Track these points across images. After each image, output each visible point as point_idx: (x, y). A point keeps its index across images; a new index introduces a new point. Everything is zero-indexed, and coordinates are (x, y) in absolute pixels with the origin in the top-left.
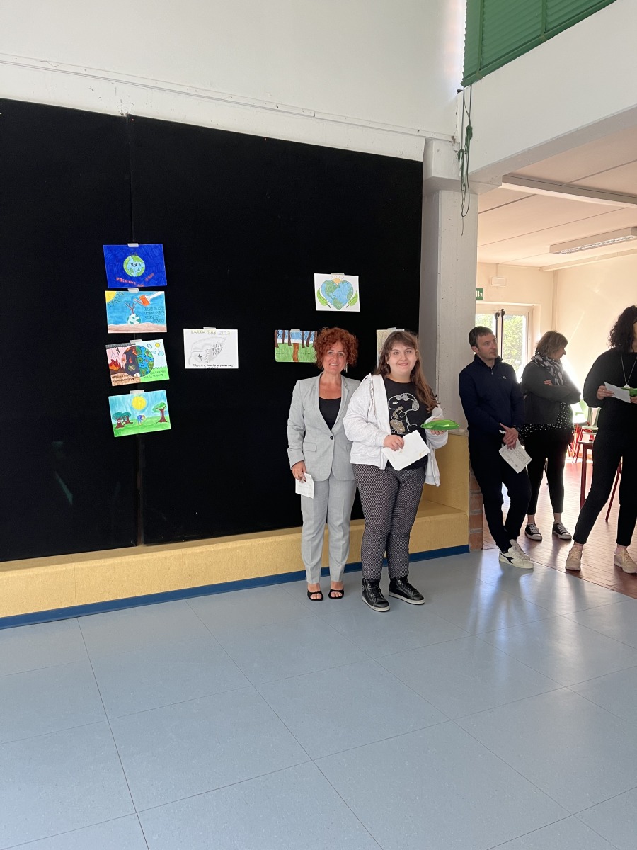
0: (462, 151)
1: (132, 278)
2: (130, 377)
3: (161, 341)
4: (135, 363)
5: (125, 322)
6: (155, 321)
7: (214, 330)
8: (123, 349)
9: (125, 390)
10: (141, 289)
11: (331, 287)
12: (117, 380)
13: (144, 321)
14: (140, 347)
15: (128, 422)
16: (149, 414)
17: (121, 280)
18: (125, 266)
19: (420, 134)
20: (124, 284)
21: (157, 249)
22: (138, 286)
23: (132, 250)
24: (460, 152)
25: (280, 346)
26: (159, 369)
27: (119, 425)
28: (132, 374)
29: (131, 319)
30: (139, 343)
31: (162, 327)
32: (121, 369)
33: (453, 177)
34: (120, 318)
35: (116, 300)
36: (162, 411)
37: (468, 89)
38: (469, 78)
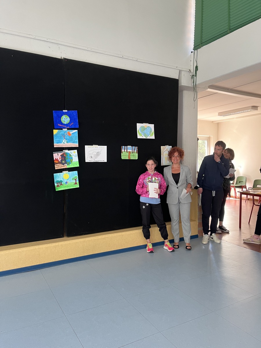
0: (193, 75)
1: (64, 125)
2: (63, 166)
3: (76, 151)
4: (65, 160)
5: (61, 143)
6: (73, 142)
7: (97, 146)
8: (60, 154)
9: (60, 171)
11: (143, 129)
12: (57, 167)
13: (69, 142)
14: (67, 153)
15: (61, 184)
16: (70, 181)
17: (60, 125)
18: (61, 119)
19: (177, 68)
20: (61, 127)
21: (75, 113)
22: (67, 128)
23: (65, 113)
24: (192, 76)
25: (123, 153)
26: (75, 162)
27: (58, 186)
28: (63, 164)
29: (63, 141)
30: (67, 151)
31: (77, 145)
32: (59, 162)
33: (190, 86)
34: (59, 141)
35: (58, 133)
36: (76, 180)
37: (196, 51)
38: (196, 47)
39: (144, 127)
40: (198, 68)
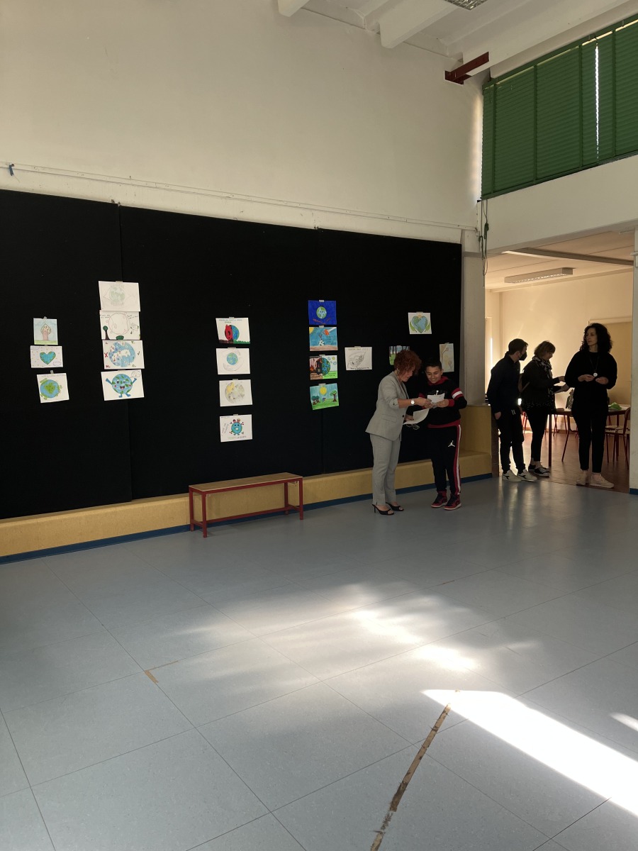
1: (321, 320)
2: (319, 376)
3: (335, 356)
4: (321, 368)
5: (318, 345)
6: (332, 344)
7: (360, 348)
8: (316, 359)
9: (317, 383)
10: (325, 326)
11: (417, 320)
13: (327, 344)
14: (324, 359)
15: (318, 402)
16: (328, 397)
17: (316, 321)
18: (317, 313)
19: (460, 227)
21: (333, 304)
22: (323, 324)
23: (321, 304)
24: (480, 237)
26: (333, 372)
27: (314, 403)
28: (319, 373)
29: (320, 343)
30: (323, 356)
31: (335, 347)
32: (315, 371)
33: (477, 251)
34: (316, 342)
35: (314, 332)
36: (334, 395)
37: (485, 201)
38: (486, 195)
39: (417, 317)
40: (489, 226)
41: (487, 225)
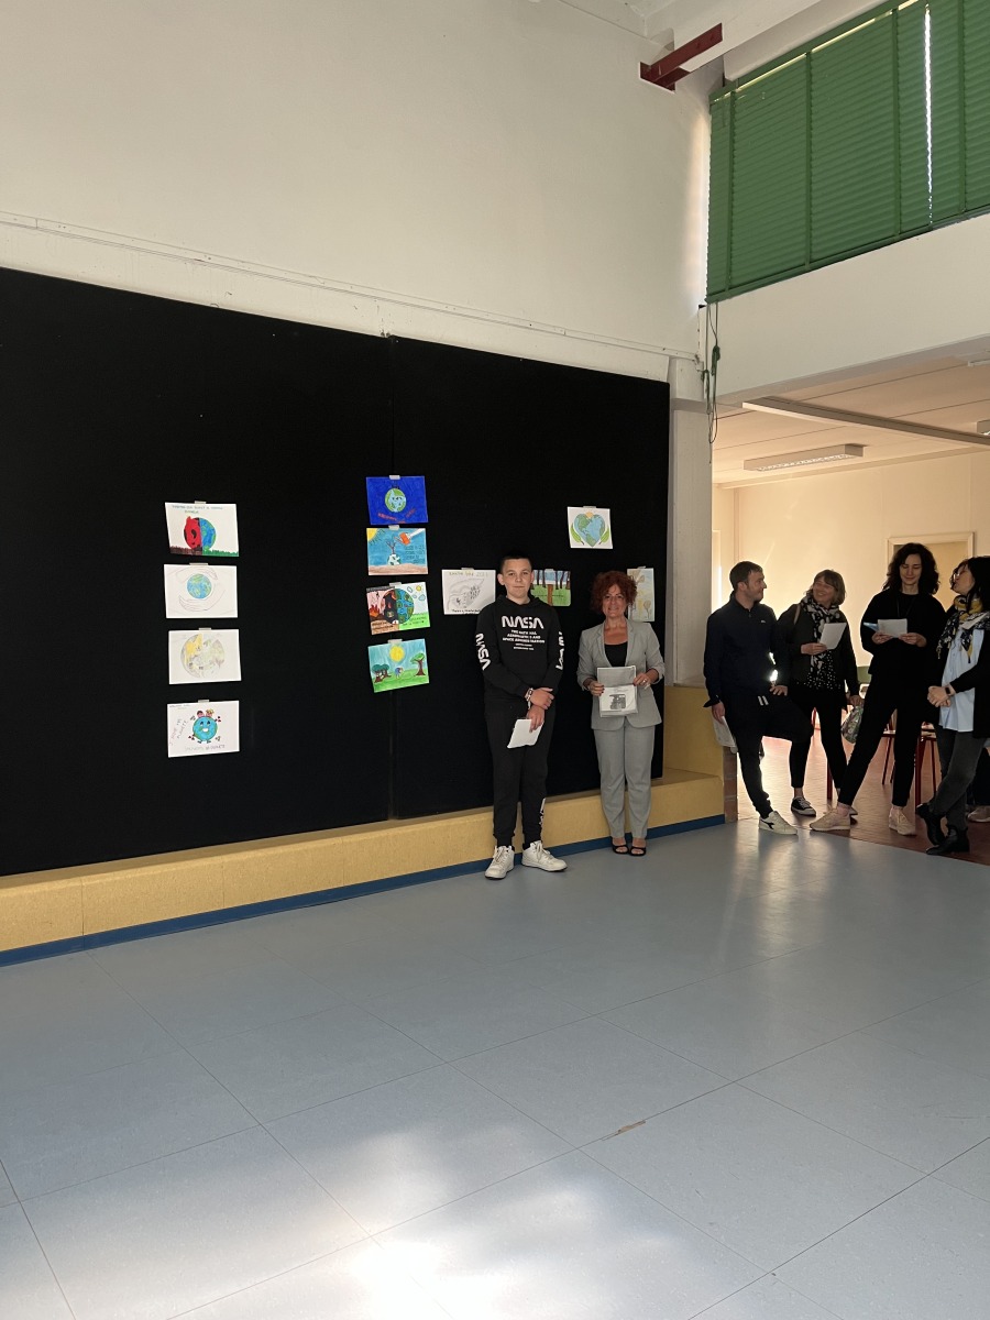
0: (707, 371)
1: (393, 514)
2: (389, 624)
3: (423, 585)
4: (394, 609)
5: (385, 563)
6: (416, 562)
7: (472, 571)
8: (382, 593)
9: (383, 639)
10: (402, 526)
11: (584, 522)
12: (378, 628)
13: (404, 561)
14: (399, 590)
15: (386, 675)
16: (407, 666)
17: (383, 516)
18: (386, 500)
19: (666, 352)
20: (385, 520)
21: (419, 482)
22: (399, 522)
23: (394, 482)
24: (704, 373)
26: (420, 617)
27: (378, 679)
28: (390, 620)
29: (391, 560)
30: (399, 586)
31: (423, 569)
32: (380, 615)
33: (697, 398)
34: (380, 558)
35: (377, 537)
36: (420, 662)
37: (713, 306)
38: (714, 295)
39: (585, 516)
40: (721, 352)
41: (716, 350)
